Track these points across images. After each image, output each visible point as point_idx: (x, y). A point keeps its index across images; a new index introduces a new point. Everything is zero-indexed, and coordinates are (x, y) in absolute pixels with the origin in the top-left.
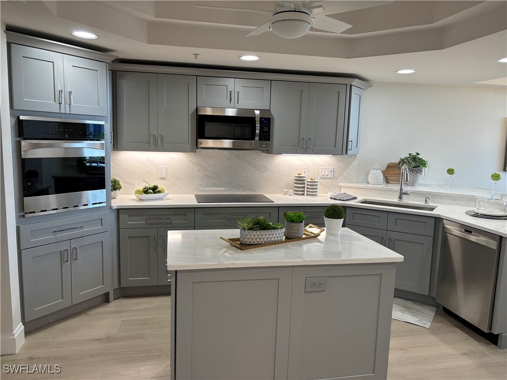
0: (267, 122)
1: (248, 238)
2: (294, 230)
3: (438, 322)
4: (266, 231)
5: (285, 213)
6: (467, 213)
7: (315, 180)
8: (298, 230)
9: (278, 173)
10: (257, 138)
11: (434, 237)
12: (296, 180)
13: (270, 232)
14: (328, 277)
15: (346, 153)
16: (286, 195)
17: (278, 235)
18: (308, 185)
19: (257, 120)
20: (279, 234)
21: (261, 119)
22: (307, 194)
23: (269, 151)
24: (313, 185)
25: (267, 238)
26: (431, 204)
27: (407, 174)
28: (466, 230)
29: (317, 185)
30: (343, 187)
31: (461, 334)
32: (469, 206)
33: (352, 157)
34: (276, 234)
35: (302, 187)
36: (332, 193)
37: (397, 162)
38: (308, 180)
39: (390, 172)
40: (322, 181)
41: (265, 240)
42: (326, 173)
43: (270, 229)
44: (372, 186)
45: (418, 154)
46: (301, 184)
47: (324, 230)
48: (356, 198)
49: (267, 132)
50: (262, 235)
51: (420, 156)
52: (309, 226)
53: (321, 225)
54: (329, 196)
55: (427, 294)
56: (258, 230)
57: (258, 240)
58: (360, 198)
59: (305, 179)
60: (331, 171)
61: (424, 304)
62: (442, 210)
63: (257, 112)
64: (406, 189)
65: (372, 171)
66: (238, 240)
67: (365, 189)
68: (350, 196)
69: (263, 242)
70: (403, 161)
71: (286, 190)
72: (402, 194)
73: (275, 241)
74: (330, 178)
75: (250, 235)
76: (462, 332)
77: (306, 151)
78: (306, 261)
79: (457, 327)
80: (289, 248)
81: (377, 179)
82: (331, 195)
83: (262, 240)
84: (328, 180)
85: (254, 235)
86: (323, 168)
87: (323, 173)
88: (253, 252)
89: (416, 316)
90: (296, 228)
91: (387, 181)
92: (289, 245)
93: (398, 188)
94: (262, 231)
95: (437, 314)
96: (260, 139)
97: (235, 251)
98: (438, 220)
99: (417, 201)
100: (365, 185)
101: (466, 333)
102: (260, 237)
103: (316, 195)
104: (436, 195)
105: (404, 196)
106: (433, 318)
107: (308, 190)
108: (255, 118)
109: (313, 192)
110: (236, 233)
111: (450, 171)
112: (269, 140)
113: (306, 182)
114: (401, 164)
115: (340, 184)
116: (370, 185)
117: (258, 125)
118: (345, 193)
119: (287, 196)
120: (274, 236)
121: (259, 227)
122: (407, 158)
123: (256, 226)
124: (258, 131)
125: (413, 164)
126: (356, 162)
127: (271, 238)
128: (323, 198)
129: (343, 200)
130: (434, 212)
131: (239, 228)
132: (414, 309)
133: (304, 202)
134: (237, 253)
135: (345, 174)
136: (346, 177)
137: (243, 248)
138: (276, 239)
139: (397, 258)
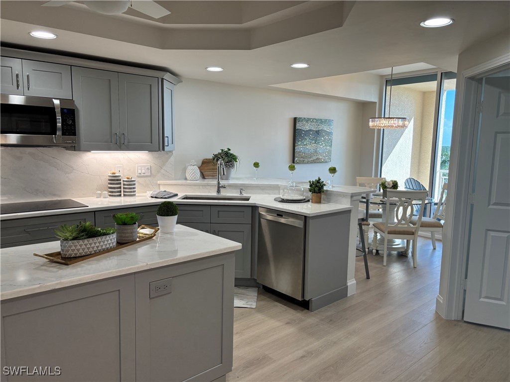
0: (70, 114)
1: (73, 250)
2: (128, 233)
3: (261, 300)
4: (95, 239)
5: (114, 216)
6: (275, 200)
7: (133, 179)
8: (132, 233)
9: (88, 173)
10: (59, 133)
11: (252, 224)
12: (110, 180)
13: (100, 239)
14: (173, 277)
15: (163, 149)
16: (100, 197)
17: (110, 242)
18: (124, 185)
19: (58, 111)
20: (111, 240)
21: (62, 109)
22: (124, 195)
23: (76, 147)
24: (131, 184)
25: (98, 247)
26: (245, 195)
27: (223, 169)
28: (278, 215)
29: (134, 184)
30: (162, 185)
31: (281, 306)
32: (275, 194)
33: (168, 154)
34: (108, 241)
35: (117, 188)
36: (151, 192)
37: (211, 158)
38: (124, 180)
39: (206, 168)
40: (140, 180)
41: (95, 249)
42: (143, 171)
43: (100, 236)
44: (190, 182)
45: (229, 150)
46: (116, 184)
47: (159, 229)
48: (176, 195)
49: (71, 125)
50: (91, 244)
51: (231, 152)
52: (141, 227)
53: (154, 225)
54: (150, 195)
55: (250, 277)
56: (85, 238)
57: (86, 250)
58: (181, 195)
59: (120, 178)
60: (148, 169)
61: (247, 287)
62: (256, 199)
63: (57, 102)
64: (222, 182)
65: (190, 168)
66: (59, 254)
67: (184, 185)
68: (171, 193)
69: (93, 252)
70: (217, 157)
71: (99, 192)
72: (219, 188)
73: (107, 249)
74: (147, 176)
75: (76, 246)
76: (281, 305)
77: (120, 148)
78: (150, 264)
79: (276, 301)
80: (125, 254)
81: (195, 175)
82: (151, 194)
83: (91, 250)
84: (146, 179)
85: (81, 246)
86: (138, 166)
87: (140, 172)
88: (83, 265)
89: (243, 300)
90: (129, 231)
91: (203, 177)
92: (123, 251)
93: (215, 182)
94: (91, 240)
95: (259, 293)
96: (63, 134)
97: (58, 268)
98: (254, 208)
99: (232, 193)
100: (184, 182)
101: (284, 305)
102: (88, 246)
103: (135, 195)
104: (248, 186)
105: (222, 190)
106: (256, 298)
107: (125, 190)
108: (54, 108)
109: (131, 192)
110: (55, 246)
111: (256, 165)
112: (74, 134)
113: (122, 181)
114: (215, 159)
115: (159, 182)
116: (188, 182)
117: (59, 118)
118: (165, 191)
119: (102, 199)
120: (106, 243)
121: (87, 235)
122: (220, 154)
123: (82, 234)
124: (60, 125)
125: (226, 159)
126: (172, 159)
127: (102, 246)
128: (143, 197)
129: (166, 198)
130: (250, 202)
131: (58, 240)
132: (239, 294)
133: (121, 203)
134: (61, 269)
135: (162, 171)
136: (163, 174)
137: (69, 263)
138: (108, 246)
139: (237, 247)
